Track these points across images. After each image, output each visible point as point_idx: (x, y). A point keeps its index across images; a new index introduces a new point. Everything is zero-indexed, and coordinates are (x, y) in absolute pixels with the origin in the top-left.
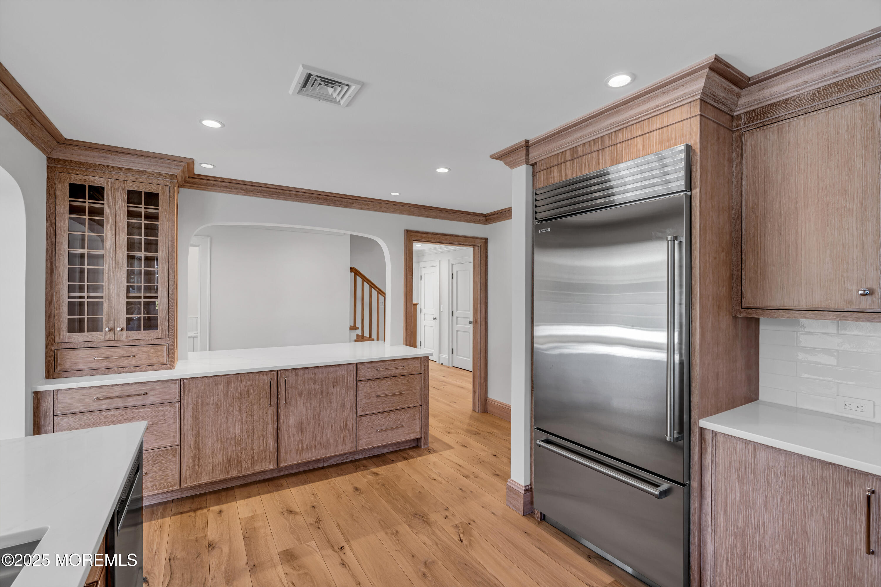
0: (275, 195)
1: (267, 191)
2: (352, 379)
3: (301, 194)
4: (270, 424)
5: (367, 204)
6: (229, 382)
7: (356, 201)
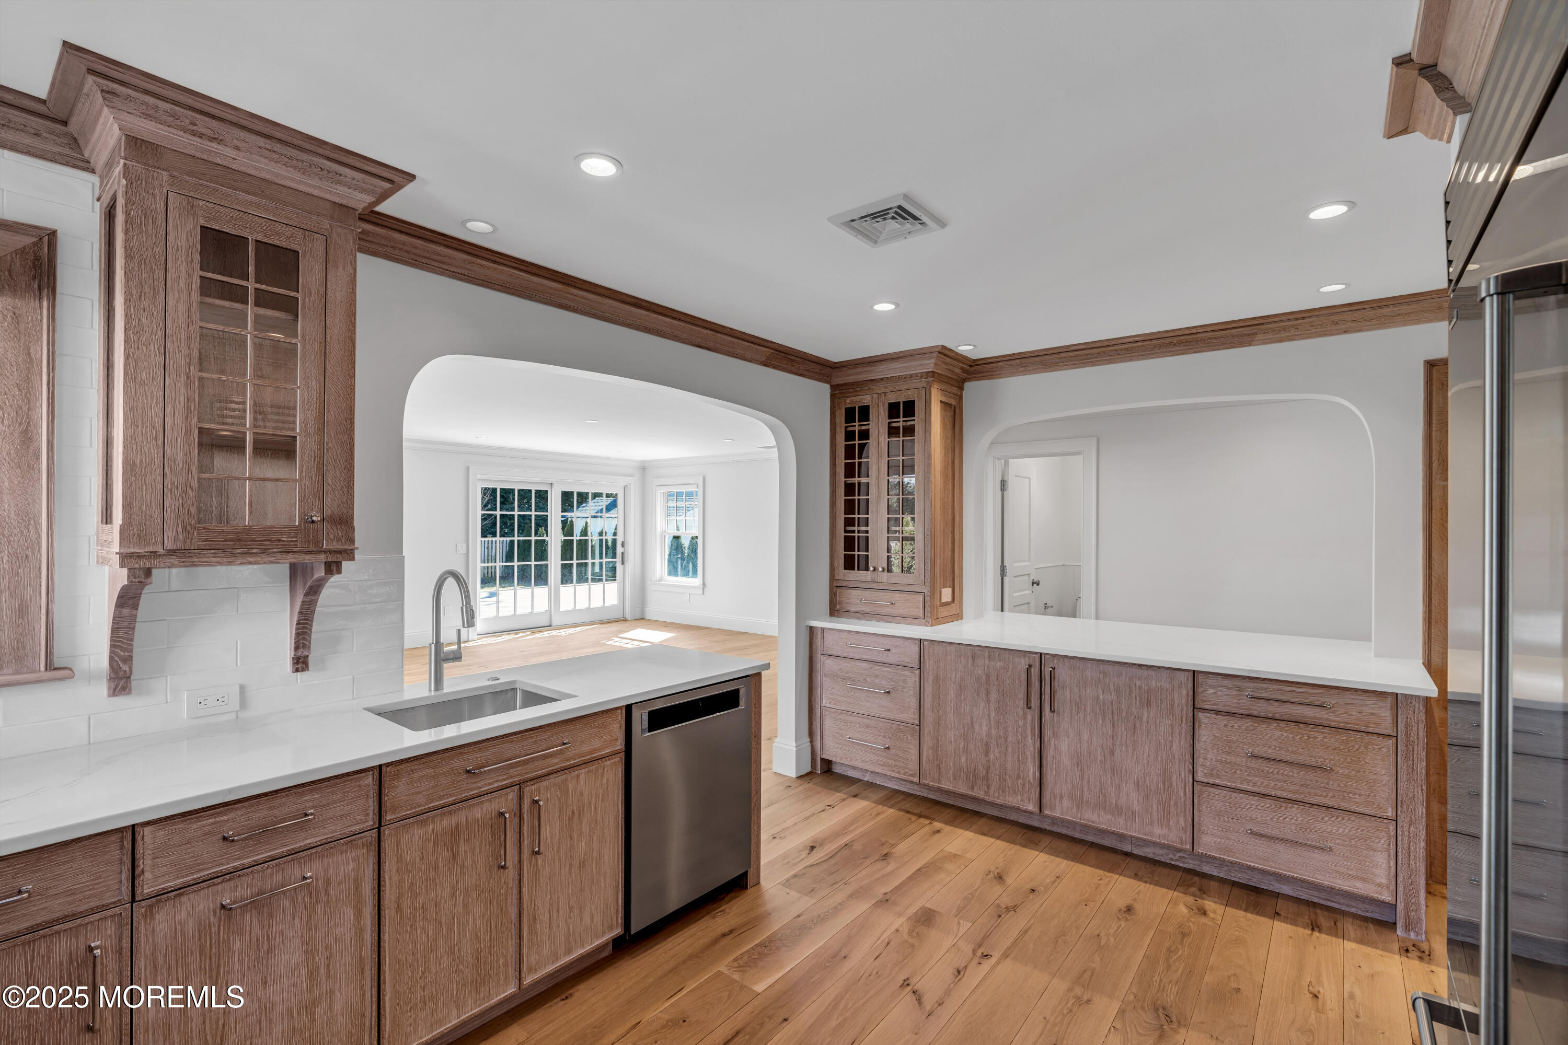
0: (1092, 358)
1: (1077, 356)
2: (1184, 702)
3: (1136, 344)
4: (1030, 737)
5: (1293, 326)
6: (974, 656)
7: (1261, 326)
